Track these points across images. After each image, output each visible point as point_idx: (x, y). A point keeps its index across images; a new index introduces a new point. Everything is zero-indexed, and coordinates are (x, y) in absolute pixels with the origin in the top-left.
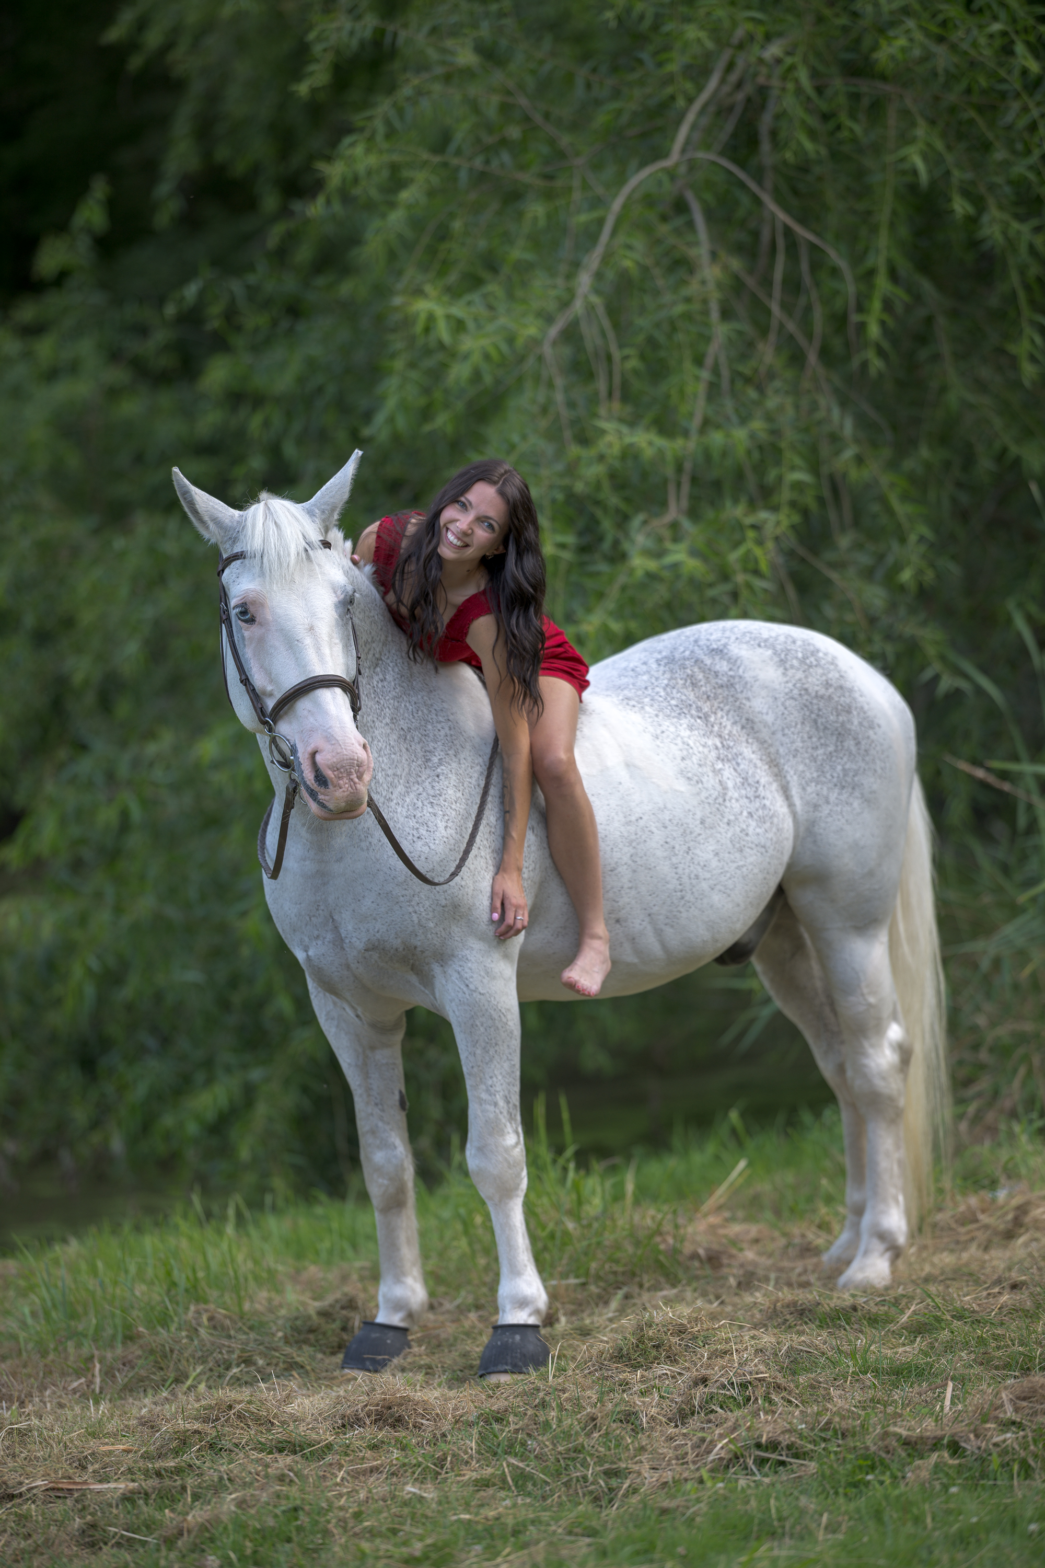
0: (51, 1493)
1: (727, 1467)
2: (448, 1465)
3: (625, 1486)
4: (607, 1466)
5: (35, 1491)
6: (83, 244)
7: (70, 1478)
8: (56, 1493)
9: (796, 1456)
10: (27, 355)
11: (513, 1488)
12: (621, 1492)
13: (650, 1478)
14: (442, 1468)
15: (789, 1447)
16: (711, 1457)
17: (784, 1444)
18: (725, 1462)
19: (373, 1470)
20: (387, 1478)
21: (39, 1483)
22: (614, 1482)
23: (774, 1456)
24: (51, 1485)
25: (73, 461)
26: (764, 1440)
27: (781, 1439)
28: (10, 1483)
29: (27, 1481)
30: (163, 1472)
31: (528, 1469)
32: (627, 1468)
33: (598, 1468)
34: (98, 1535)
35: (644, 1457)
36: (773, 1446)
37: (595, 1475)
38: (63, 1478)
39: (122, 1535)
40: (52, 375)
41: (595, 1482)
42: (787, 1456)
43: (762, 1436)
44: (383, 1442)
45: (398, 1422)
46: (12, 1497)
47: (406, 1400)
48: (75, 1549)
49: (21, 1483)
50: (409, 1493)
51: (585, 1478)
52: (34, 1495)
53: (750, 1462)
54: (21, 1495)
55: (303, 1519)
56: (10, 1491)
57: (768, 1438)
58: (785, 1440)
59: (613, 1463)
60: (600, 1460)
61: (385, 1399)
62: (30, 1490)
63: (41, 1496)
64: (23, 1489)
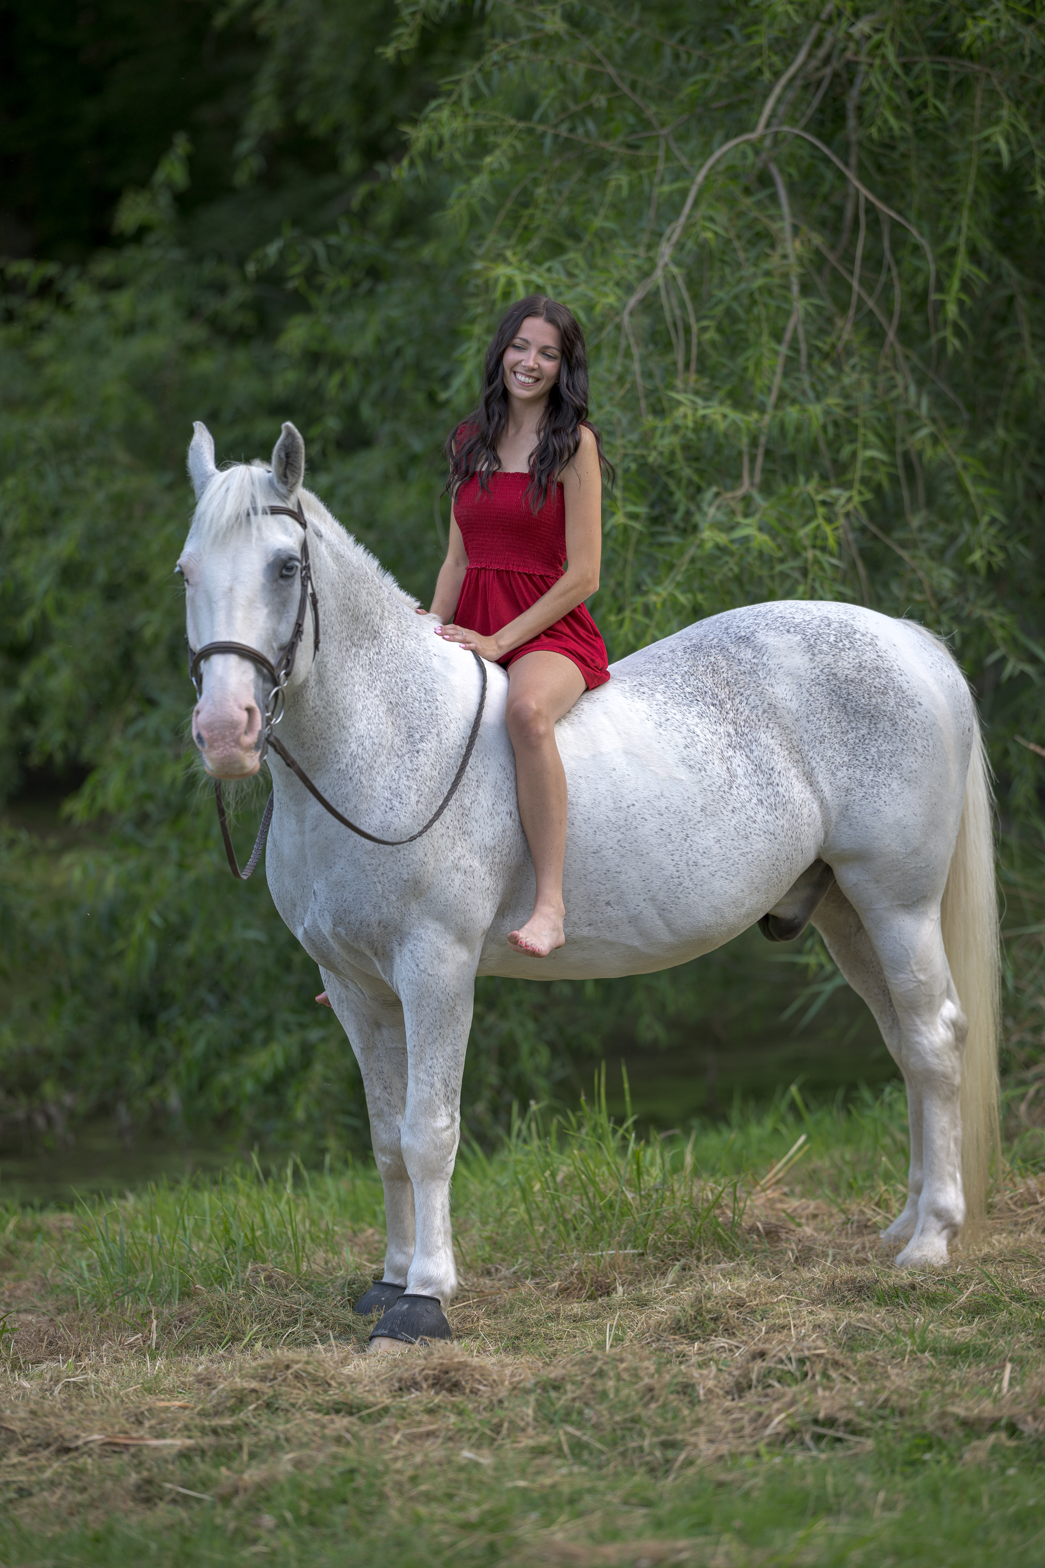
0: (108, 1448)
1: (783, 1442)
2: (504, 1431)
3: (682, 1456)
4: (663, 1437)
5: (91, 1445)
6: (164, 200)
7: (126, 1433)
8: (112, 1447)
9: (854, 1433)
10: (105, 309)
11: (569, 1456)
12: (677, 1464)
13: (707, 1450)
14: (498, 1433)
15: (847, 1424)
16: (769, 1431)
17: (841, 1420)
18: (781, 1437)
19: (430, 1434)
20: (443, 1443)
21: (96, 1437)
22: (670, 1454)
23: (831, 1432)
24: (108, 1440)
25: (148, 417)
26: (821, 1415)
27: (838, 1415)
28: (67, 1436)
29: (83, 1435)
30: (220, 1430)
31: (585, 1438)
32: (682, 1440)
33: (656, 1440)
34: (153, 1491)
35: (701, 1429)
36: (831, 1422)
37: (652, 1446)
38: (121, 1432)
39: (178, 1493)
40: (129, 330)
41: (651, 1453)
42: (845, 1432)
43: (818, 1412)
44: (439, 1407)
45: (455, 1387)
46: (67, 1450)
47: (463, 1365)
48: (131, 1504)
49: (77, 1437)
50: (465, 1458)
51: (641, 1449)
52: (91, 1449)
53: (807, 1438)
54: (77, 1449)
55: (360, 1481)
56: (66, 1444)
57: (826, 1414)
58: (843, 1416)
59: (669, 1434)
60: (657, 1431)
61: (442, 1364)
62: (86, 1443)
63: (97, 1450)
64: (80, 1442)
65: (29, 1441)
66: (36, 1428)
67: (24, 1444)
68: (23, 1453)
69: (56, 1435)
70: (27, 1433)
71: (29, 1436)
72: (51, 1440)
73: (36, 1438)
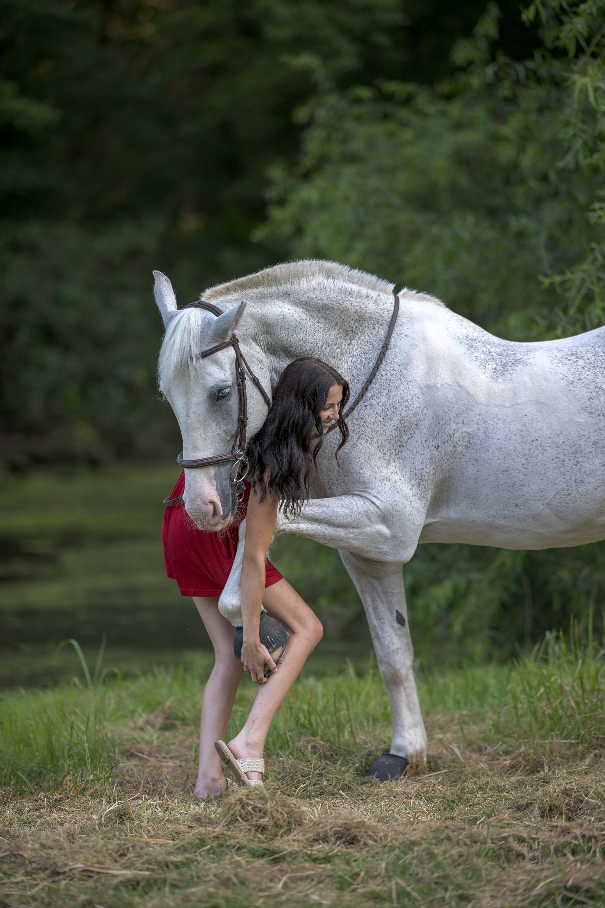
0: (84, 874)
1: (541, 902)
2: (360, 879)
4: (460, 892)
5: (74, 871)
6: (483, 45)
7: (101, 863)
8: (87, 874)
9: (592, 898)
11: (395, 901)
14: (355, 880)
15: (588, 891)
16: (535, 892)
17: (585, 888)
18: (542, 897)
19: (307, 877)
20: (316, 885)
21: (79, 865)
22: (462, 904)
23: (576, 897)
24: (86, 868)
26: (569, 884)
27: (581, 884)
28: (59, 864)
29: (71, 863)
30: (170, 865)
31: (409, 889)
32: (473, 895)
33: (454, 893)
35: (487, 888)
36: (576, 889)
37: (451, 897)
38: (97, 863)
41: (449, 903)
42: (585, 897)
43: (567, 881)
46: (58, 874)
49: (66, 865)
50: (314, 900)
51: (443, 898)
52: (73, 874)
53: (559, 900)
54: (64, 873)
56: (58, 870)
57: (572, 884)
58: (586, 885)
59: (466, 890)
60: (459, 886)
62: (71, 870)
63: (77, 875)
64: (67, 869)
65: (34, 865)
66: (42, 856)
67: (29, 868)
68: (28, 874)
69: (52, 862)
70: (33, 860)
71: (34, 862)
72: (48, 866)
73: (38, 864)
